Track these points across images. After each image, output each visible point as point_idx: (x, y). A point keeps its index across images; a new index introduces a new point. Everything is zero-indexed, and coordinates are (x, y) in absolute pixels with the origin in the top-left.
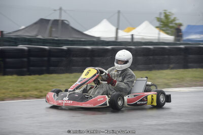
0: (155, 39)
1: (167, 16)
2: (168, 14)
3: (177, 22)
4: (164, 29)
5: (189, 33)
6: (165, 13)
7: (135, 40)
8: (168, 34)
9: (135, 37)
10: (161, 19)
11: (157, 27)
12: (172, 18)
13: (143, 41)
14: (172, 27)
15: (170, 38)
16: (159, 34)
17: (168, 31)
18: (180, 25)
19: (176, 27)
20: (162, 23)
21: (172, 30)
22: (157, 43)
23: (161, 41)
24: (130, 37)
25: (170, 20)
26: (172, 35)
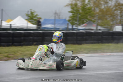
0: (25, 27)
1: (32, 13)
2: (33, 12)
3: (38, 17)
4: (30, 21)
5: (45, 24)
6: (31, 11)
7: (12, 28)
8: (33, 24)
9: (12, 25)
11: (26, 20)
12: (35, 14)
13: (18, 28)
14: (35, 20)
15: (34, 26)
16: (27, 24)
17: (33, 22)
20: (29, 17)
22: (26, 29)
23: (29, 28)
24: (9, 25)
25: (34, 16)
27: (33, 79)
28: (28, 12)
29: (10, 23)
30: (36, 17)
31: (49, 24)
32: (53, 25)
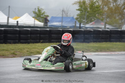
0: (32, 25)
1: (39, 11)
2: (40, 9)
3: (46, 14)
4: (38, 18)
6: (38, 9)
7: (19, 25)
8: (40, 21)
9: (19, 22)
10: (36, 12)
11: (33, 17)
12: (43, 12)
13: (25, 25)
14: (43, 17)
15: (41, 24)
16: (35, 21)
18: (48, 16)
19: (45, 17)
20: (36, 15)
21: (42, 19)
22: (33, 27)
23: (36, 26)
24: (16, 22)
25: (41, 13)
26: (42, 22)
27: (39, 77)
28: (35, 9)
29: (17, 20)
30: (44, 15)
31: (56, 21)
32: (60, 23)
